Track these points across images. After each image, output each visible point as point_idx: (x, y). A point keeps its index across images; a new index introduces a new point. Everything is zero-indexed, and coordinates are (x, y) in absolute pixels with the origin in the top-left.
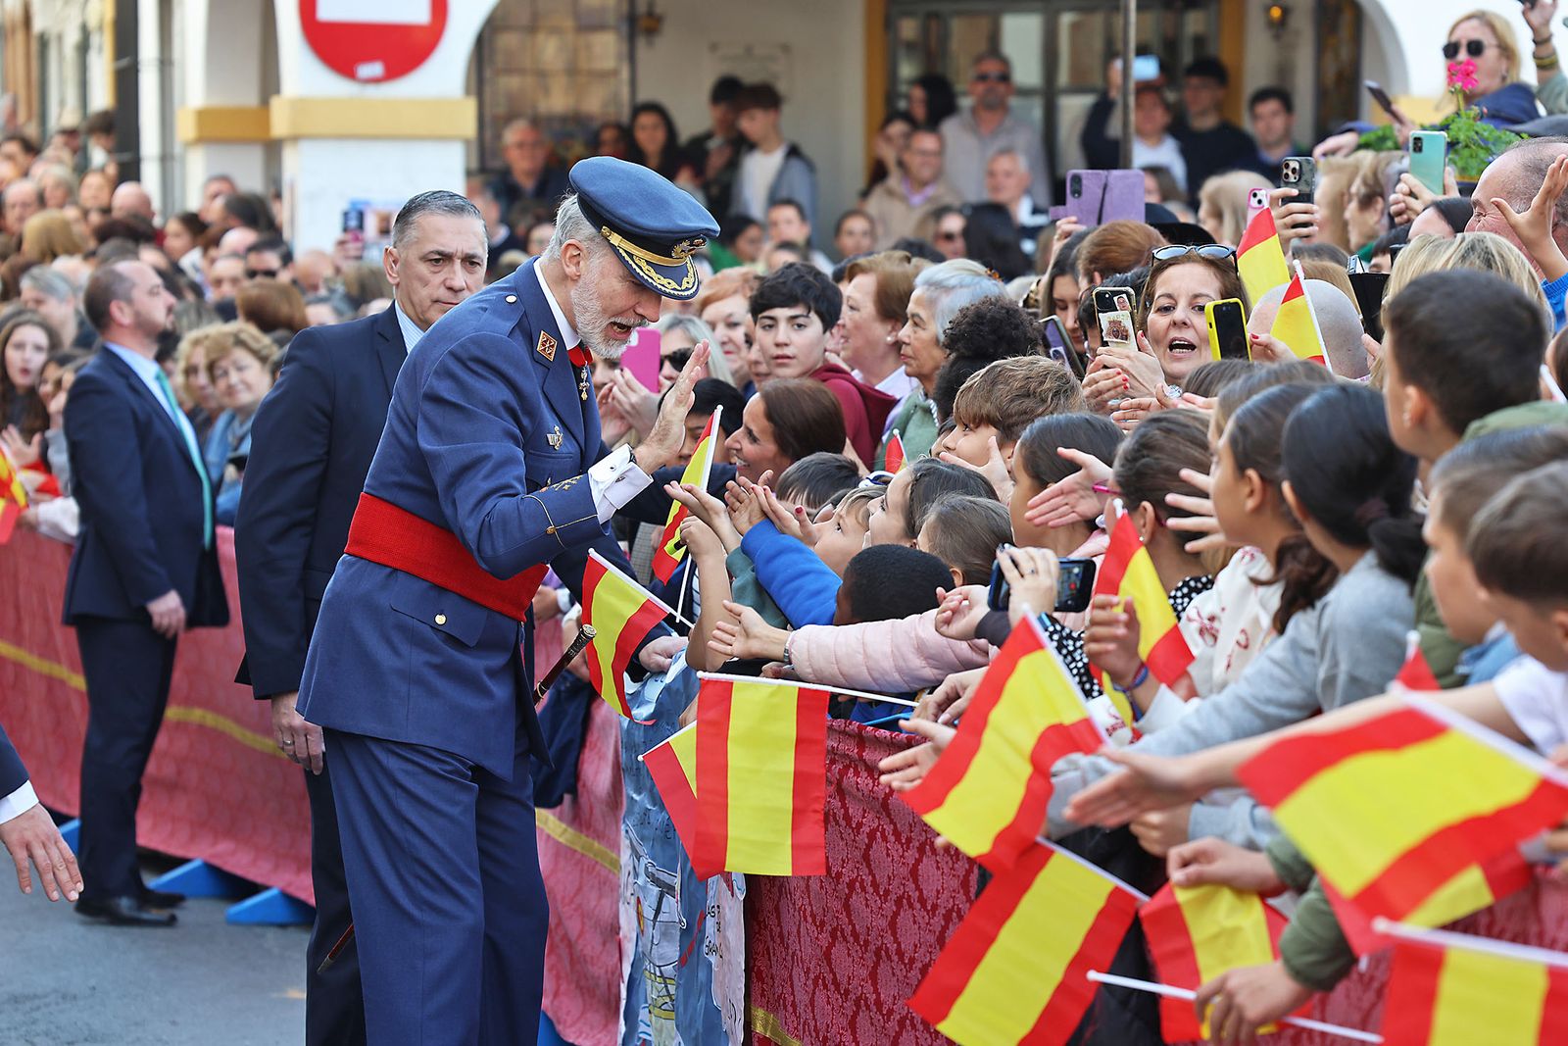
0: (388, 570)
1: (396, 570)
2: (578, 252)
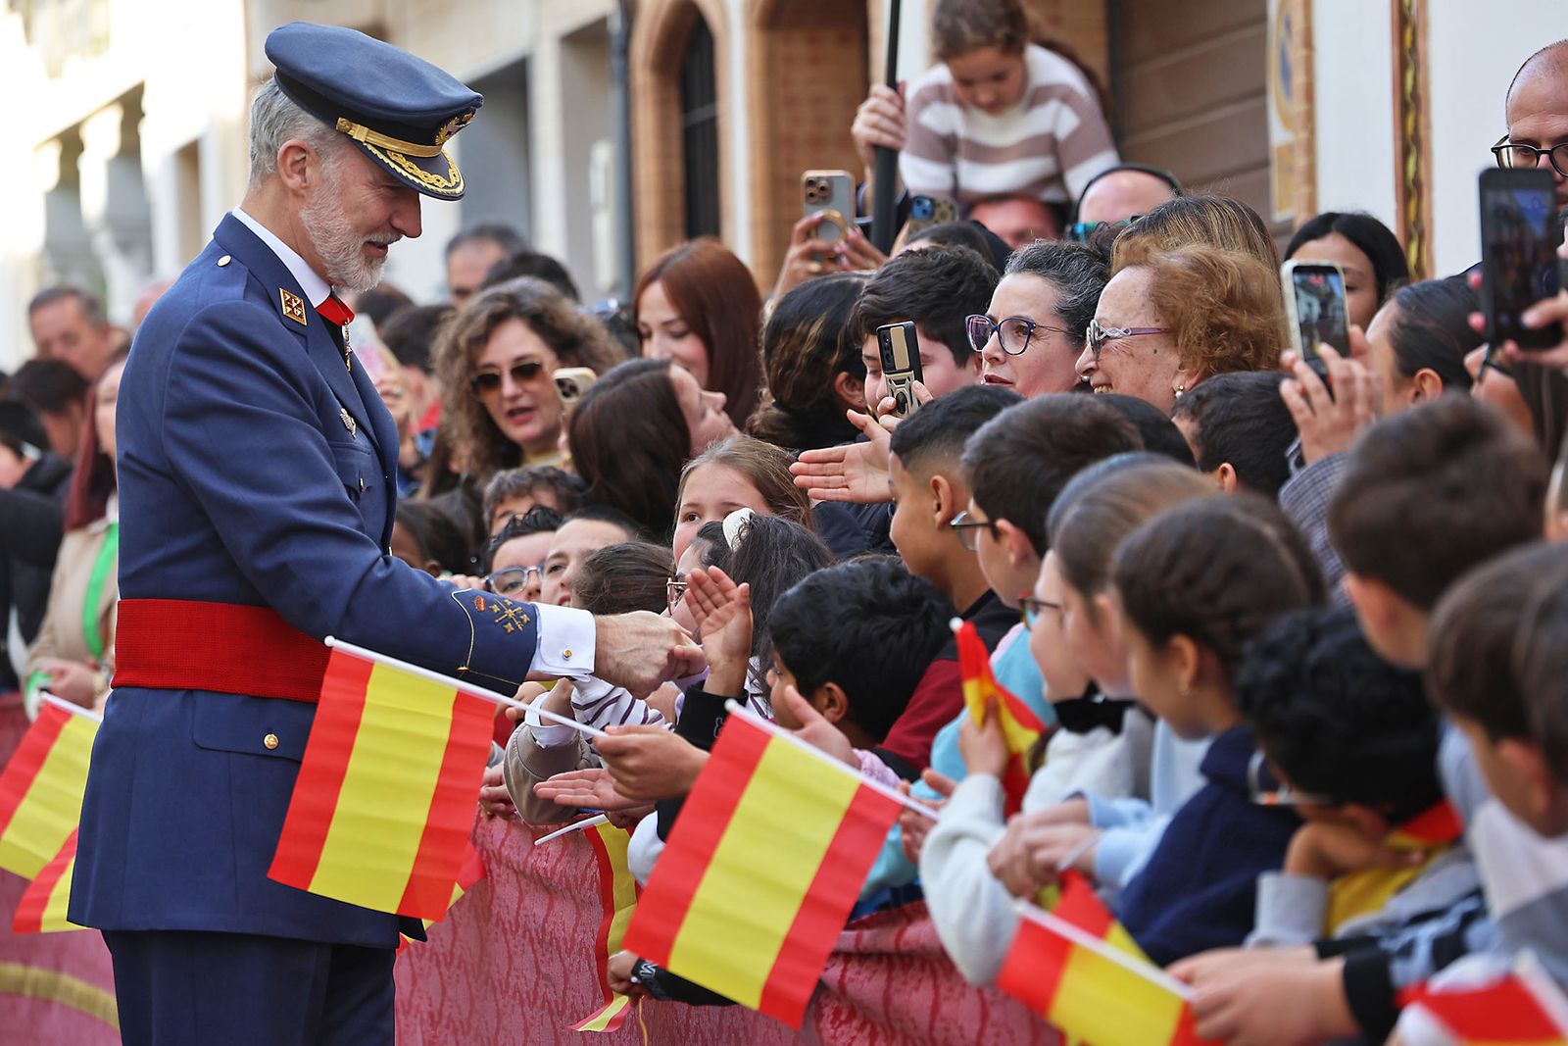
0: (180, 695)
1: (190, 691)
2: (303, 155)
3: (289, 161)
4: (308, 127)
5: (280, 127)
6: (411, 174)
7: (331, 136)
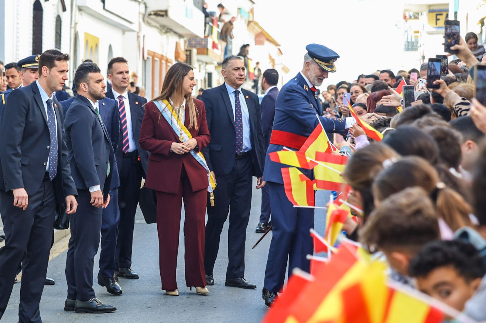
3: (307, 65)
4: (310, 59)
7: (313, 61)
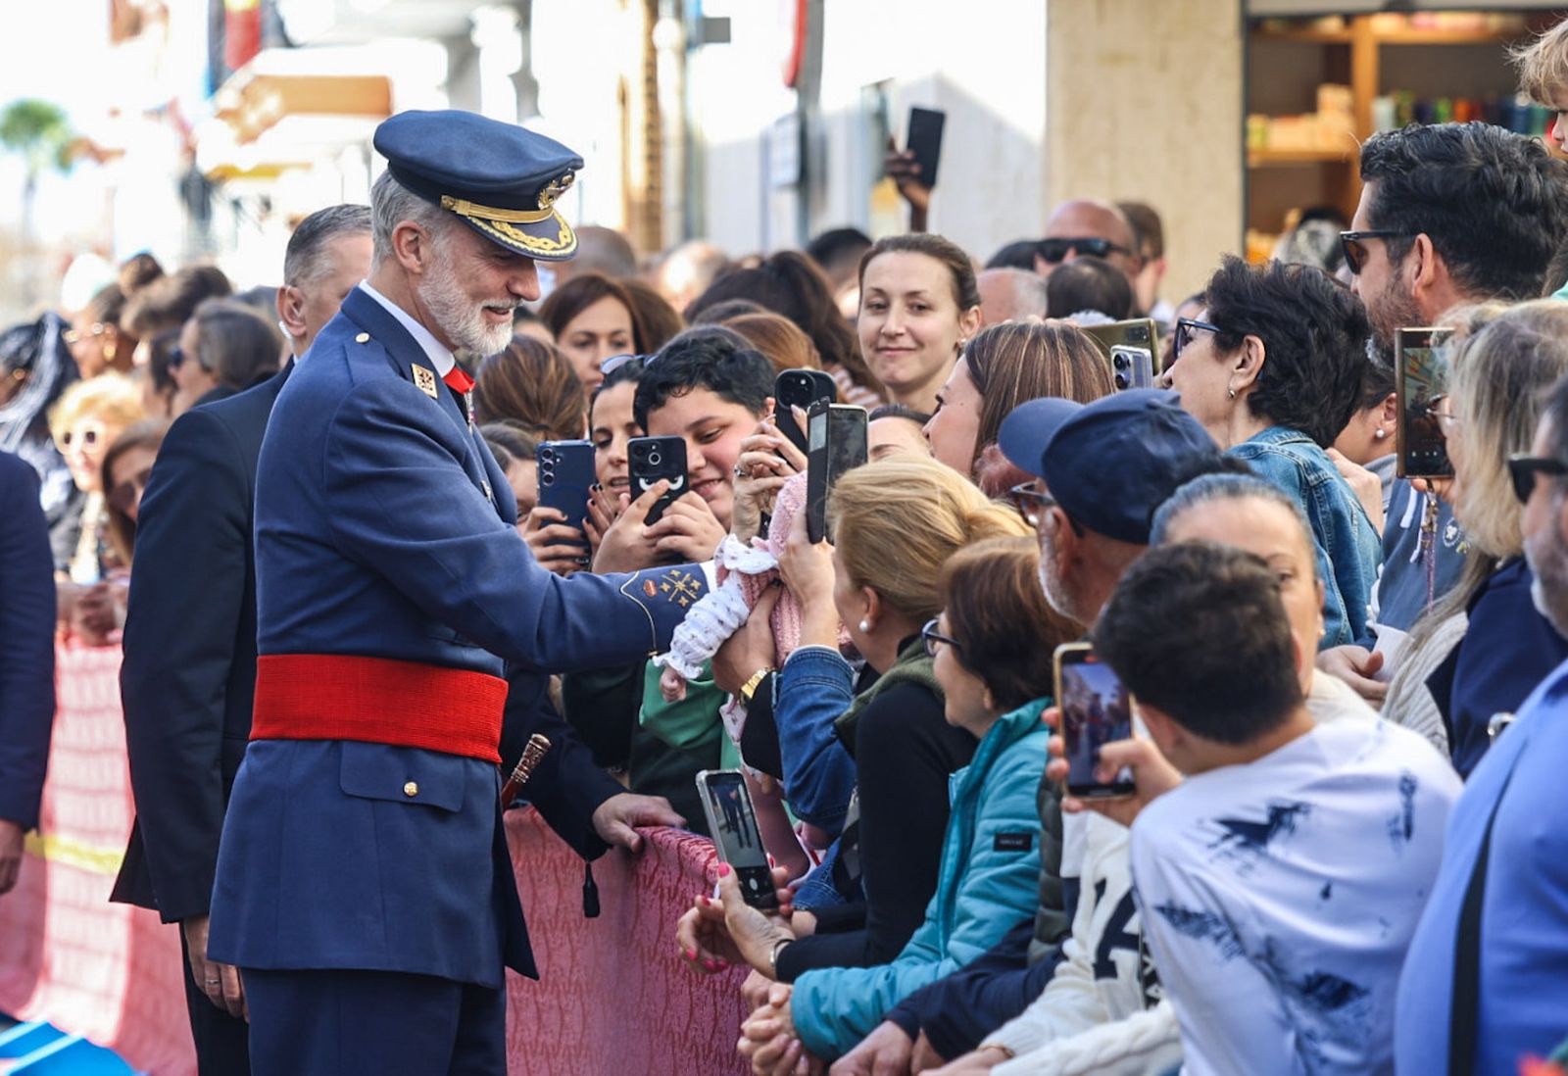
1: (337, 741)
2: (415, 235)
5: (392, 212)
6: (517, 240)
